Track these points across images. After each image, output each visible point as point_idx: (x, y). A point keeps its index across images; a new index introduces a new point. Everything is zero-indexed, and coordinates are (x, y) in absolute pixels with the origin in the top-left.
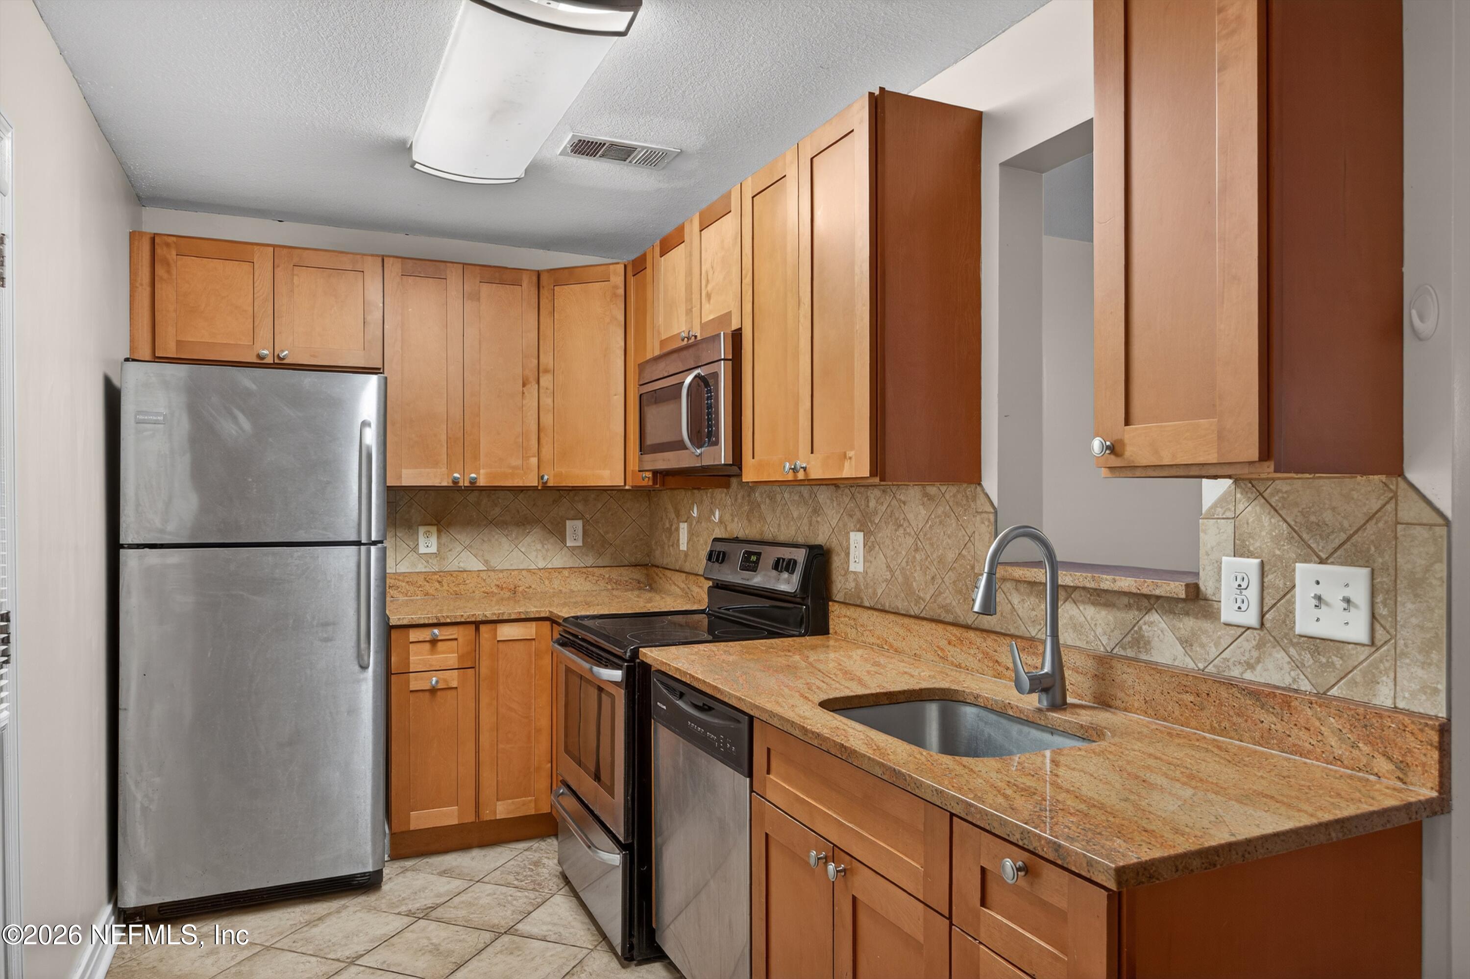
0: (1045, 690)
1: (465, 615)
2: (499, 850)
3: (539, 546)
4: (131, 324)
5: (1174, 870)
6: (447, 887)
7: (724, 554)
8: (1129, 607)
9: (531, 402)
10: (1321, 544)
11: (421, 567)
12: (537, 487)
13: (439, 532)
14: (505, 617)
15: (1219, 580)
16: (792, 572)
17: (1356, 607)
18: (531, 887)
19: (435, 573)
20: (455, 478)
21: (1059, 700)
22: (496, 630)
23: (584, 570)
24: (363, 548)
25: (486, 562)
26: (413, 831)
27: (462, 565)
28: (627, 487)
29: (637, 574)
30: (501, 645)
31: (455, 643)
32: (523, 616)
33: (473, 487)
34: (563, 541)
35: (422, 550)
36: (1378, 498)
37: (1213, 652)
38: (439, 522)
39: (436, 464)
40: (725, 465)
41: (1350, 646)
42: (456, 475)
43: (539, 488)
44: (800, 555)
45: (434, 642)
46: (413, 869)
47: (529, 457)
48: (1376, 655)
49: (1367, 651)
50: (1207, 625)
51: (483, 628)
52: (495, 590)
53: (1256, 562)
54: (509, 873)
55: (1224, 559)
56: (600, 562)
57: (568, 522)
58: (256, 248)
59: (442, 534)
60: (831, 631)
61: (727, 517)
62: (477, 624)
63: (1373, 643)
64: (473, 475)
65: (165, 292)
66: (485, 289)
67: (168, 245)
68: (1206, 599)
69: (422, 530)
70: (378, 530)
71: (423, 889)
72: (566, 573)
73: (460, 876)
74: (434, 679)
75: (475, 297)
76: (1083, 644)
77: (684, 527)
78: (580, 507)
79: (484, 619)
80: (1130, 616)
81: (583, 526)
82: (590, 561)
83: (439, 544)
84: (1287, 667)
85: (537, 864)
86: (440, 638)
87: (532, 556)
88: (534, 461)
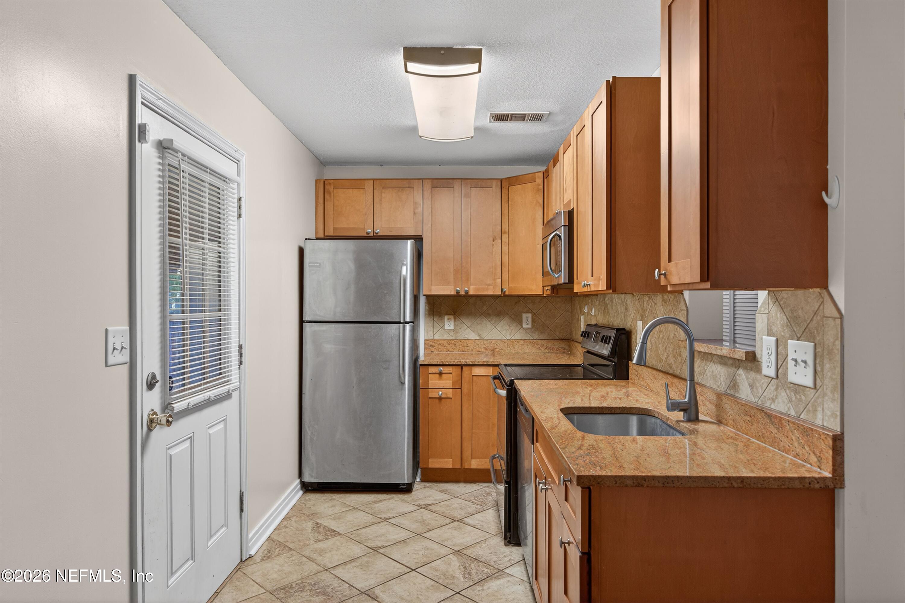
0: (684, 410)
1: (456, 361)
2: (473, 485)
3: (507, 327)
4: (316, 222)
5: (614, 483)
6: (441, 497)
7: (589, 333)
8: (732, 365)
9: (497, 249)
10: (798, 329)
11: (446, 337)
12: (501, 295)
13: (455, 318)
14: (476, 363)
15: (762, 351)
16: (608, 344)
17: (809, 366)
18: (480, 503)
19: (453, 340)
20: (457, 290)
21: (693, 416)
22: (472, 369)
23: (532, 341)
24: (401, 325)
25: (479, 335)
26: (430, 468)
27: (466, 336)
28: (545, 295)
29: (563, 345)
30: (474, 378)
31: (451, 375)
32: (485, 363)
33: (467, 296)
34: (521, 325)
35: (447, 327)
36: (817, 302)
37: (761, 392)
38: (455, 314)
39: (448, 284)
40: (564, 283)
41: (808, 389)
42: (458, 289)
43: (502, 296)
44: (613, 334)
45: (441, 374)
46: (430, 487)
47: (497, 279)
48: (817, 394)
49: (813, 391)
50: (758, 377)
51: (465, 368)
52: (483, 350)
53: (775, 338)
54: (473, 496)
55: (764, 337)
56: (542, 337)
57: (523, 314)
58: (366, 181)
59: (457, 320)
60: (630, 378)
61: (597, 313)
62: (462, 366)
63: (815, 387)
64: (466, 289)
65: (329, 206)
66: (474, 191)
67: (330, 184)
68: (758, 361)
69: (446, 317)
70: (410, 316)
71: (429, 496)
72: (522, 342)
73: (449, 494)
74: (440, 393)
75: (468, 196)
76: (715, 387)
77: (582, 317)
78: (531, 306)
79: (465, 364)
80: (732, 370)
81: (532, 317)
82: (536, 336)
83: (455, 325)
84: (786, 401)
85: (488, 494)
86: (443, 372)
87: (504, 332)
88: (499, 281)
